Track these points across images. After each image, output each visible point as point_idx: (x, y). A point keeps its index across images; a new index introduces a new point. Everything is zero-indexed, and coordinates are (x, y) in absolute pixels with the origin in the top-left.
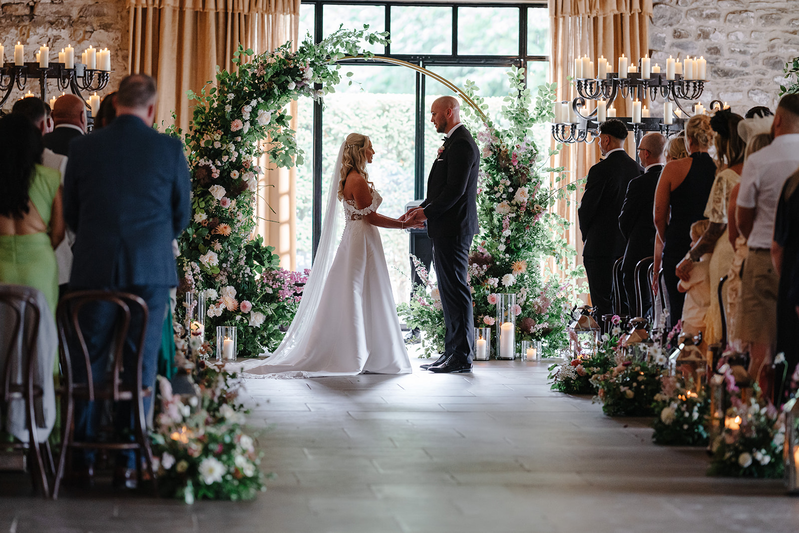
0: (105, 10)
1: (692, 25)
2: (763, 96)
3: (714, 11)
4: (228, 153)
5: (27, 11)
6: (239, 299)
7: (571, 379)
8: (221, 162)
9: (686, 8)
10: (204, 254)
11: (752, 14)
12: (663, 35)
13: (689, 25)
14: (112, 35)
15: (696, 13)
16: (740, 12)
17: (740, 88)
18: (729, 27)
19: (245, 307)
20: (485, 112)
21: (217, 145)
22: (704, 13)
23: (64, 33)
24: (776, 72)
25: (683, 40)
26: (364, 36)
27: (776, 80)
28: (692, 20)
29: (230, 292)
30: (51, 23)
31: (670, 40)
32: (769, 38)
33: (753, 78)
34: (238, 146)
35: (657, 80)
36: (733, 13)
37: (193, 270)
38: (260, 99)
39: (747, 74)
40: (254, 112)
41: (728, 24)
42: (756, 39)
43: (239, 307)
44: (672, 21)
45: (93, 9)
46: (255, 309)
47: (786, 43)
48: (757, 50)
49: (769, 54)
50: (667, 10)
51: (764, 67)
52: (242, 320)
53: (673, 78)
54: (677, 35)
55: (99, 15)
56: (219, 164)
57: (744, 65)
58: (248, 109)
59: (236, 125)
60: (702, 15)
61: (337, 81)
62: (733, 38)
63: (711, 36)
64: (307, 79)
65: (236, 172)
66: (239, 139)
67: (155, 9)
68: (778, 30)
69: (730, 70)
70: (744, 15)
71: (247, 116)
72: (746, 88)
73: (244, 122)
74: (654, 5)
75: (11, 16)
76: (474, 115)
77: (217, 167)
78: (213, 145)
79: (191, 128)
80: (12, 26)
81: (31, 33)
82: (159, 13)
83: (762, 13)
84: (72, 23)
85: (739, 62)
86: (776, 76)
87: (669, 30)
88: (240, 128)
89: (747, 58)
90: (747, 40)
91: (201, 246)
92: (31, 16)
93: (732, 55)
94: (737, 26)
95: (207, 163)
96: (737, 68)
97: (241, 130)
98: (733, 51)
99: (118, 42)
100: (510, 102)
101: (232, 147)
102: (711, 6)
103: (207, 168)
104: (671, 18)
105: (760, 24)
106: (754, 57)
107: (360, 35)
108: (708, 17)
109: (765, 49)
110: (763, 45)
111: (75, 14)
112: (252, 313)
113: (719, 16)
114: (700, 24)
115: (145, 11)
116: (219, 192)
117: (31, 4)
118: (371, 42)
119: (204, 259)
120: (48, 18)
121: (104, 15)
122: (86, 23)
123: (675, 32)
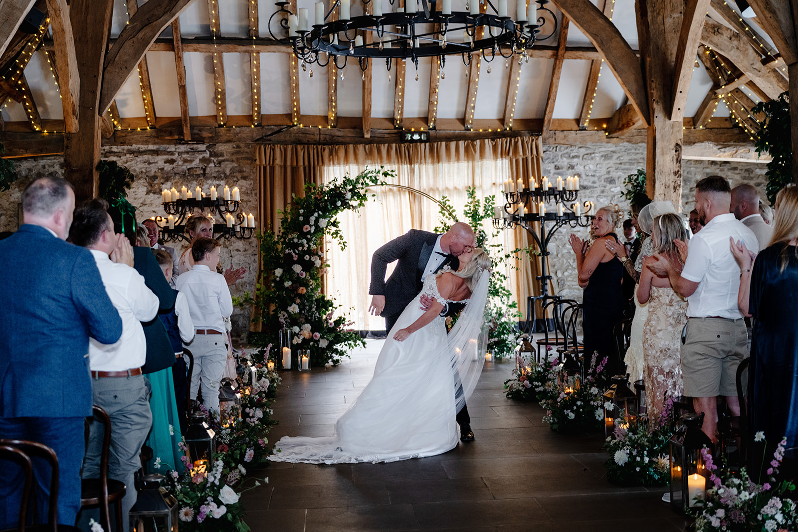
0: (244, 169)
1: (564, 162)
2: (605, 199)
3: (576, 154)
4: (302, 245)
5: (202, 172)
6: (313, 331)
7: (521, 391)
8: (298, 251)
9: (561, 153)
10: (290, 306)
11: (597, 155)
12: (549, 168)
13: (563, 162)
14: (249, 182)
15: (566, 155)
16: (591, 154)
17: (592, 195)
18: (585, 162)
19: (316, 336)
20: (454, 214)
21: (296, 240)
22: (571, 155)
23: (222, 182)
24: (611, 185)
25: (560, 171)
26: (381, 173)
27: (612, 190)
28: (565, 159)
29: (308, 327)
30: (215, 177)
31: (553, 171)
32: (607, 167)
33: (599, 190)
34: (309, 241)
35: (552, 192)
36: (587, 154)
37: (284, 316)
38: (320, 212)
39: (596, 187)
40: (317, 221)
41: (584, 160)
42: (600, 168)
43: (312, 336)
44: (554, 160)
45: (237, 169)
46: (322, 337)
47: (617, 169)
48: (601, 174)
49: (607, 176)
50: (550, 155)
51: (605, 183)
52: (314, 344)
53: (561, 189)
54: (557, 168)
55: (241, 171)
56: (297, 252)
57: (594, 182)
58: (312, 219)
59: (306, 228)
60: (570, 156)
61: (366, 199)
62: (587, 168)
63: (575, 167)
64: (347, 199)
65: (307, 256)
66: (309, 236)
67: (270, 167)
68: (611, 162)
69: (586, 186)
70: (593, 155)
71: (312, 223)
72: (596, 195)
73: (311, 226)
74: (544, 152)
75: (193, 175)
76: (448, 216)
77: (296, 254)
78: (293, 240)
79: (280, 231)
80: (193, 180)
81: (204, 184)
82: (272, 168)
83: (602, 154)
84: (226, 177)
85: (591, 181)
86: (611, 188)
87: (553, 165)
88: (308, 230)
89: (596, 179)
90: (595, 169)
91: (288, 301)
92: (204, 174)
93: (587, 178)
94: (589, 162)
95: (290, 252)
96: (590, 184)
97: (310, 231)
98: (588, 176)
99: (252, 186)
100: (468, 208)
101: (305, 241)
102: (575, 151)
103: (290, 254)
104: (553, 159)
105: (602, 160)
106: (599, 178)
107: (379, 172)
108: (573, 157)
109: (605, 173)
110: (603, 171)
111: (228, 172)
112: (320, 339)
113: (579, 157)
114: (569, 161)
115: (265, 168)
116: (297, 268)
117: (204, 167)
118: (386, 176)
119: (290, 309)
120: (213, 175)
121: (244, 172)
122: (234, 177)
123: (556, 166)
